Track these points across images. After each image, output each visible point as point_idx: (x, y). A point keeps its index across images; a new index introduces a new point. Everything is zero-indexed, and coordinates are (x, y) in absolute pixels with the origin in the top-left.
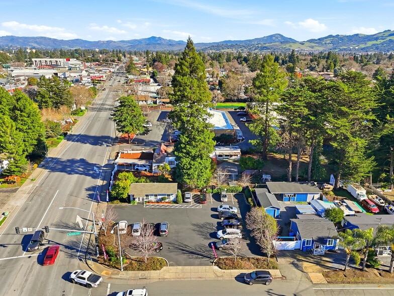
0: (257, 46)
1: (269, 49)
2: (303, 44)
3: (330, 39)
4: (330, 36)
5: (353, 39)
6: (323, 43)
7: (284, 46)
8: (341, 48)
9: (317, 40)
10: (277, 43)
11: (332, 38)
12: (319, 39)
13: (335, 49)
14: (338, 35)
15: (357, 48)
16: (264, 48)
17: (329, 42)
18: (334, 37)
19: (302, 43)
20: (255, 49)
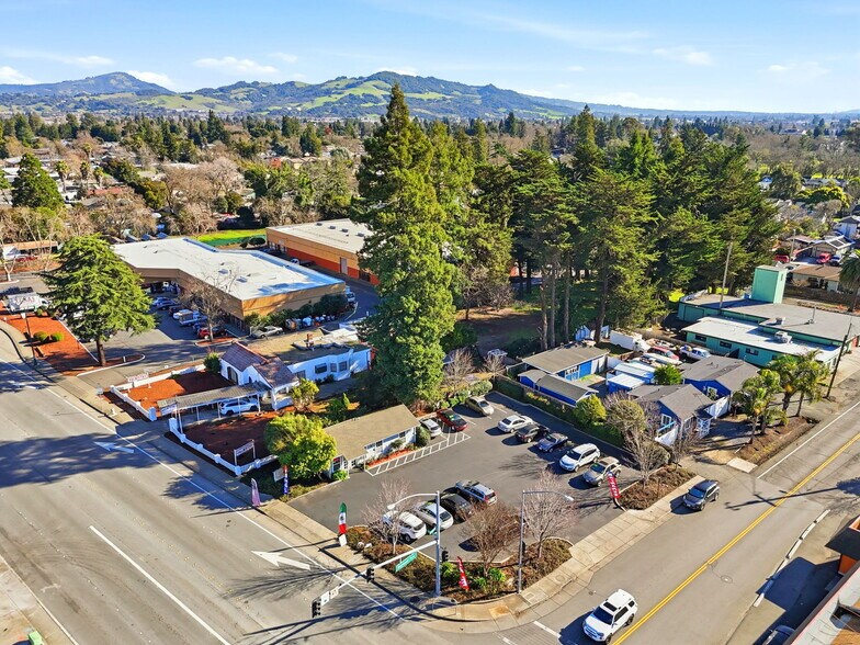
0: (78, 99)
1: (113, 108)
2: (190, 99)
3: (242, 89)
4: (241, 84)
5: (287, 92)
6: (232, 97)
7: (148, 103)
8: (271, 109)
9: (216, 91)
10: (129, 95)
11: (246, 89)
12: (221, 89)
13: (261, 111)
14: (257, 83)
15: (299, 109)
16: (98, 104)
17: (241, 96)
18: (249, 86)
19: (187, 97)
20: (76, 107)
